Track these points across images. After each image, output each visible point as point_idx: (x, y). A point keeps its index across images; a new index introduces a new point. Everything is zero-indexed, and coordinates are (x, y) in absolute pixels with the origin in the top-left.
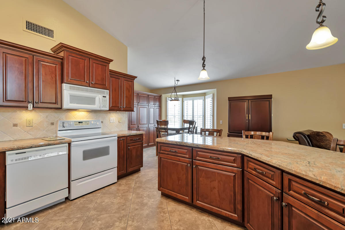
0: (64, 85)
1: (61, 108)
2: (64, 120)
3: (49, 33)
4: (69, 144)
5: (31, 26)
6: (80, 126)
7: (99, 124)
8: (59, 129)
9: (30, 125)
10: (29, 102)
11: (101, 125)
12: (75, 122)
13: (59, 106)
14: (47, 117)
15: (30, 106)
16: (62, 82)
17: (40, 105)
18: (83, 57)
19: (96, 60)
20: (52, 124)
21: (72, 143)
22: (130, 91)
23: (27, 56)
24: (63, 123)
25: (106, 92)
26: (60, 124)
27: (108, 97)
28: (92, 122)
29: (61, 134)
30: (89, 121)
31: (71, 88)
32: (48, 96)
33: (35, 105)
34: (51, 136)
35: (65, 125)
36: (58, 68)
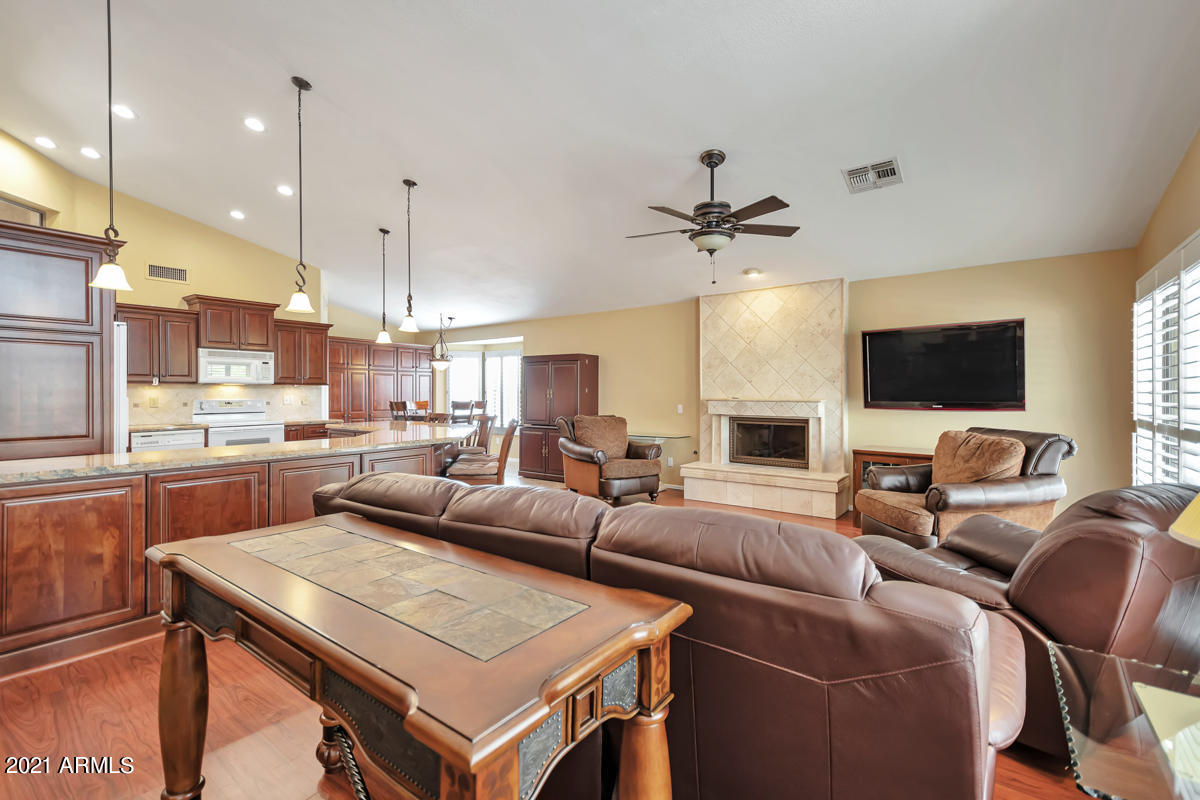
0: (200, 350)
1: (196, 383)
2: (203, 399)
3: (179, 274)
4: (206, 431)
5: (156, 271)
6: (228, 408)
7: (260, 406)
8: (195, 412)
9: (154, 405)
10: (154, 376)
11: (266, 408)
12: (220, 402)
13: (194, 380)
14: (177, 395)
15: (156, 381)
16: (198, 346)
17: (168, 379)
18: (228, 309)
19: (249, 309)
20: (185, 404)
21: (210, 430)
22: (319, 351)
23: (151, 317)
24: (201, 403)
25: (270, 357)
26: (196, 405)
27: (272, 363)
28: (249, 403)
29: (197, 420)
30: (242, 401)
31: (210, 354)
32: (179, 364)
33: (162, 379)
34: (183, 421)
35: (203, 407)
36: (192, 326)
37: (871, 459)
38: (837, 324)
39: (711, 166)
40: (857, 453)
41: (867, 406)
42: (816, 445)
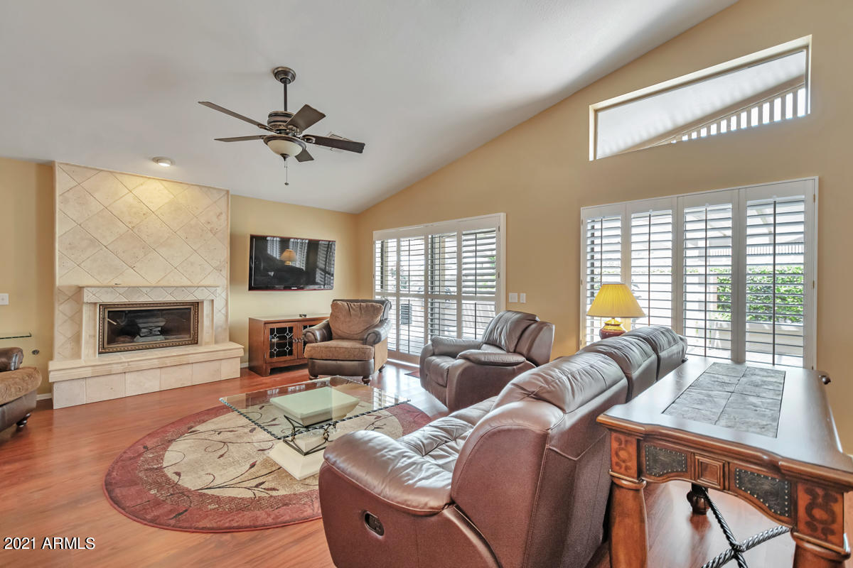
37: (275, 326)
38: (223, 225)
39: (285, 81)
40: (266, 323)
41: (251, 288)
42: (209, 322)
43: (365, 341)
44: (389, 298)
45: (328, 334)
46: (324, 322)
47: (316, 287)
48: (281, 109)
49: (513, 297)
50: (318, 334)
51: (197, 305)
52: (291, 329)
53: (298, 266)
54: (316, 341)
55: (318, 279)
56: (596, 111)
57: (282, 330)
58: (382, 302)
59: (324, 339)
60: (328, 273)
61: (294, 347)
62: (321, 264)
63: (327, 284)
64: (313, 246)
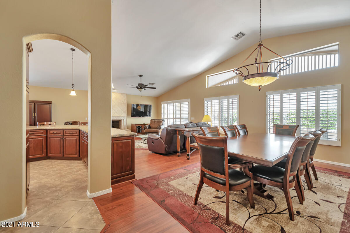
37: (138, 125)
38: (126, 102)
39: (141, 77)
40: (136, 125)
41: (132, 117)
42: (123, 124)
43: (158, 129)
44: (165, 119)
45: (150, 127)
46: (149, 125)
47: (147, 116)
48: (140, 83)
49: (192, 119)
50: (147, 127)
51: (120, 120)
52: (141, 126)
53: (142, 111)
54: (147, 128)
55: (148, 114)
56: (208, 77)
57: (139, 127)
58: (163, 120)
59: (149, 128)
60: (150, 113)
61: (142, 131)
62: (148, 110)
63: (150, 116)
64: (146, 106)
